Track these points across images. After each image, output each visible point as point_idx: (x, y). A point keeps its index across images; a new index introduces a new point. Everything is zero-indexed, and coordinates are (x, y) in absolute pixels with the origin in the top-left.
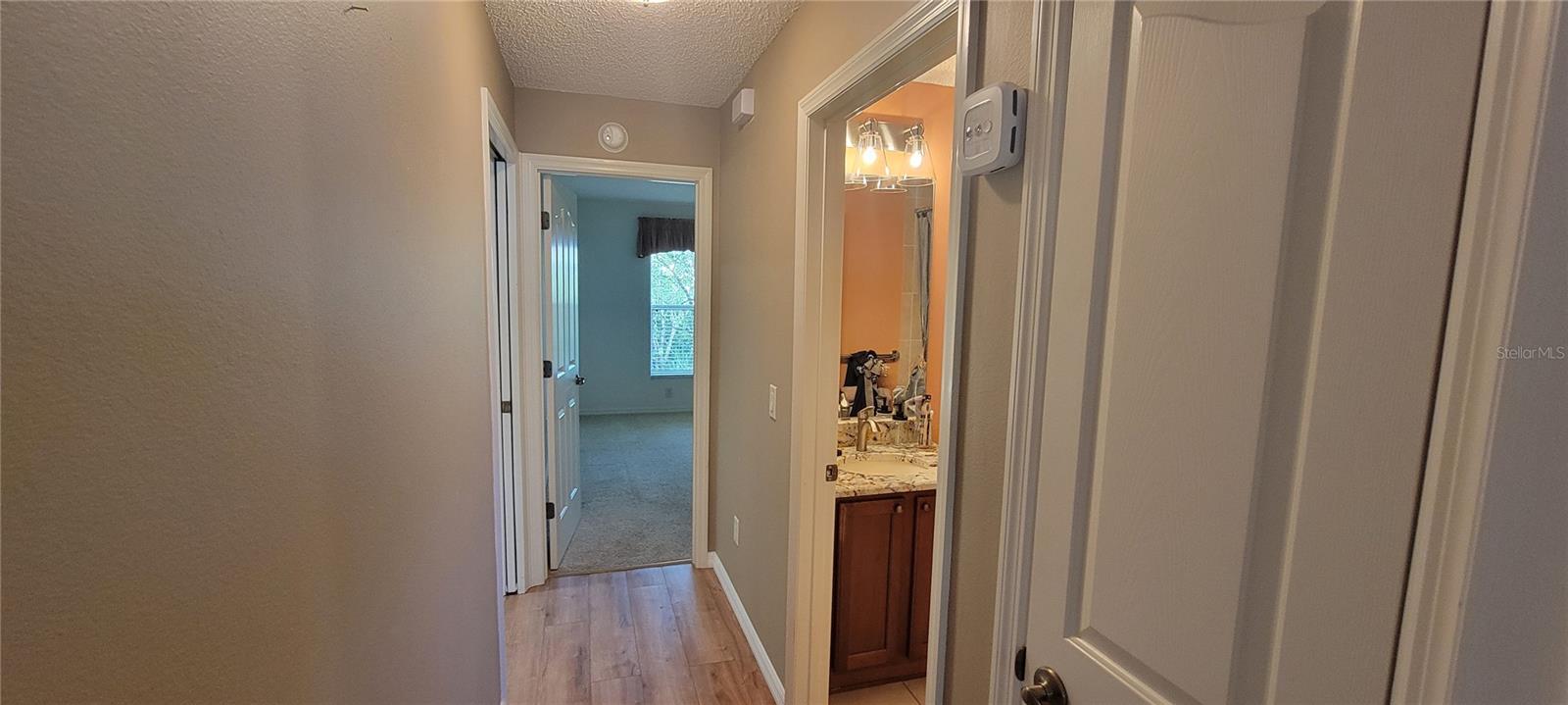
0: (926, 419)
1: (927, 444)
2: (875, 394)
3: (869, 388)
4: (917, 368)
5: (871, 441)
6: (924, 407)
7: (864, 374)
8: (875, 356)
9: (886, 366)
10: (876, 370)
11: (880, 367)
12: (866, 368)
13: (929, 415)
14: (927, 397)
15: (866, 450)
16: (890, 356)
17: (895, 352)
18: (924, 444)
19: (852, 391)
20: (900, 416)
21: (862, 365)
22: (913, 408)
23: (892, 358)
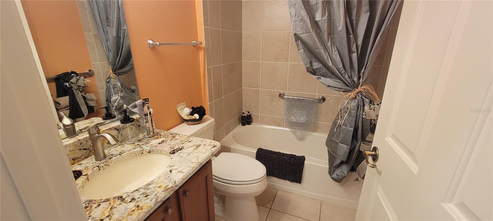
0: (149, 116)
1: (154, 133)
2: (84, 98)
3: (79, 96)
4: (109, 78)
5: (106, 145)
6: (146, 108)
7: (71, 87)
8: (77, 75)
9: (88, 80)
10: (81, 82)
11: (82, 81)
12: (72, 83)
13: (150, 113)
14: (146, 100)
15: (105, 157)
16: (87, 73)
17: (90, 71)
18: (152, 133)
19: (65, 100)
20: (126, 119)
21: (68, 82)
22: (135, 110)
23: (90, 74)
